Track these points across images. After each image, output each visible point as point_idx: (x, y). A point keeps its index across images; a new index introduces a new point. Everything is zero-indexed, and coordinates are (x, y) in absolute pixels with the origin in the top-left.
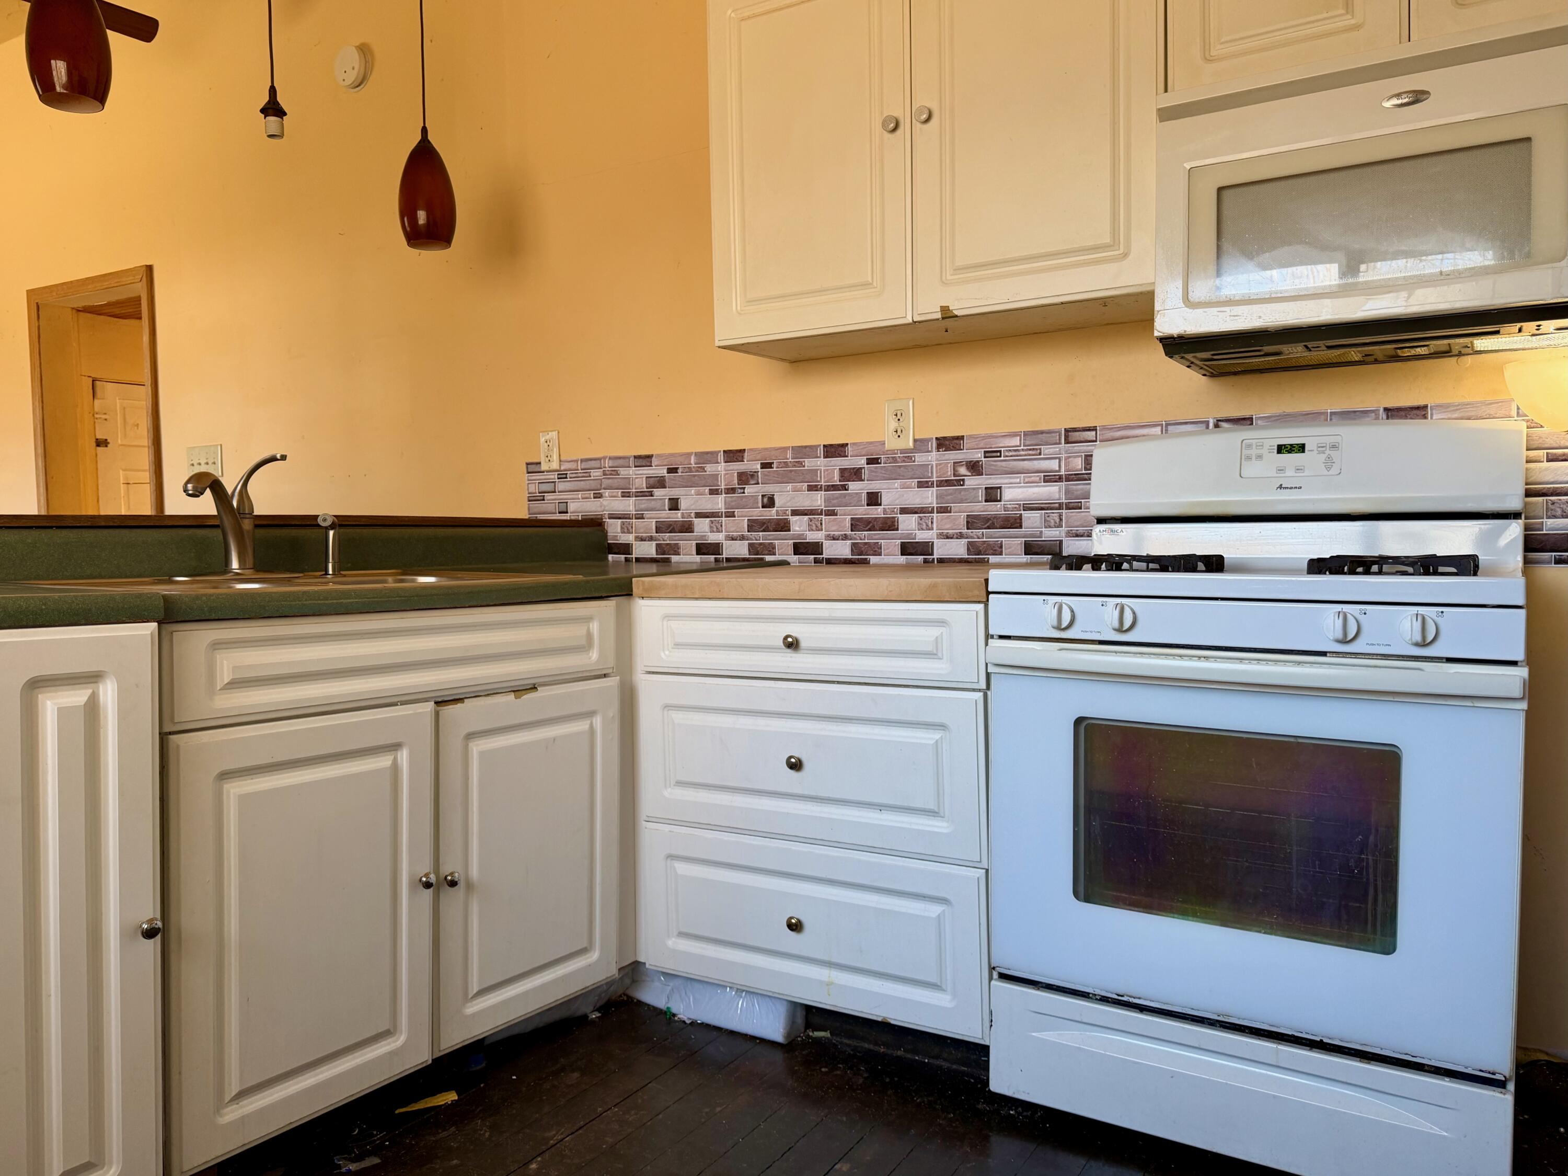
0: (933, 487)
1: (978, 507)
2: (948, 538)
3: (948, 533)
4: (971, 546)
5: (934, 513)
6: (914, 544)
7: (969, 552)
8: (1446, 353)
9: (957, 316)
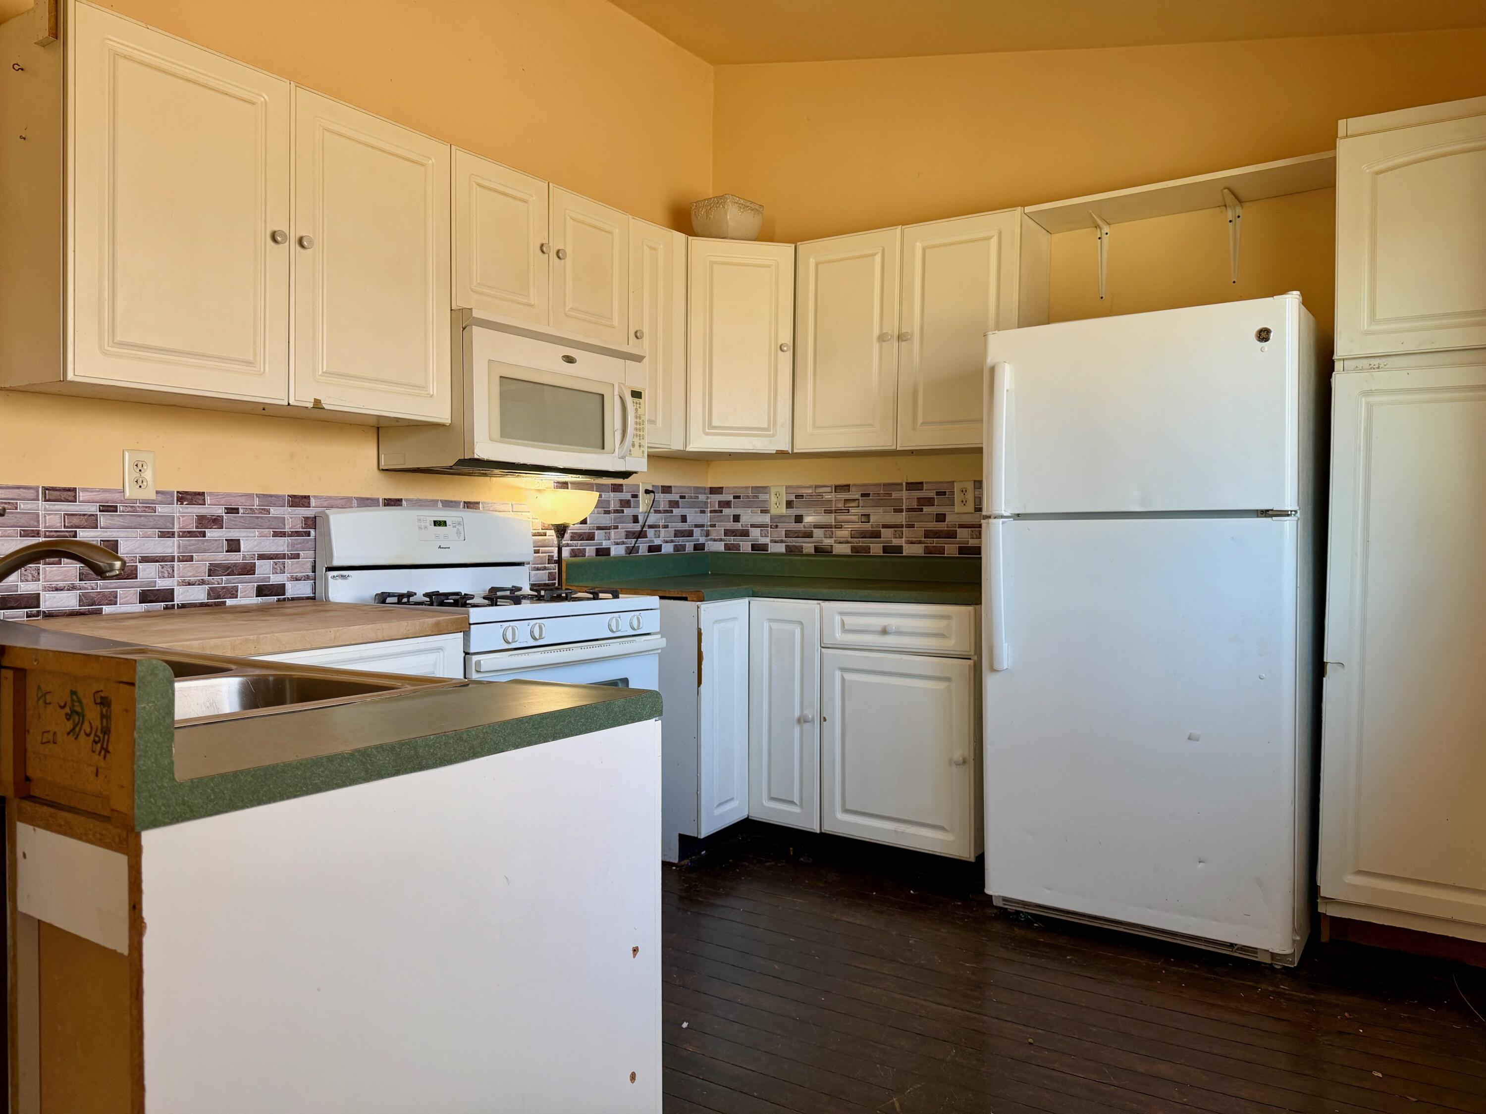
0: (174, 537)
1: (220, 556)
2: (189, 584)
3: (190, 580)
4: (212, 591)
5: (174, 562)
6: (155, 592)
7: (209, 596)
8: (485, 475)
9: (324, 408)
